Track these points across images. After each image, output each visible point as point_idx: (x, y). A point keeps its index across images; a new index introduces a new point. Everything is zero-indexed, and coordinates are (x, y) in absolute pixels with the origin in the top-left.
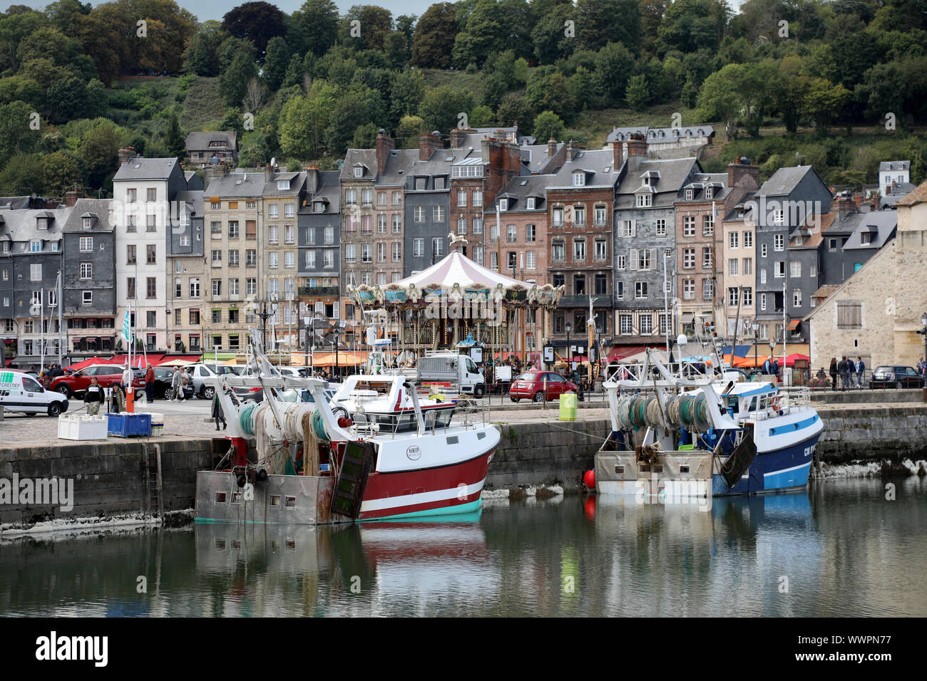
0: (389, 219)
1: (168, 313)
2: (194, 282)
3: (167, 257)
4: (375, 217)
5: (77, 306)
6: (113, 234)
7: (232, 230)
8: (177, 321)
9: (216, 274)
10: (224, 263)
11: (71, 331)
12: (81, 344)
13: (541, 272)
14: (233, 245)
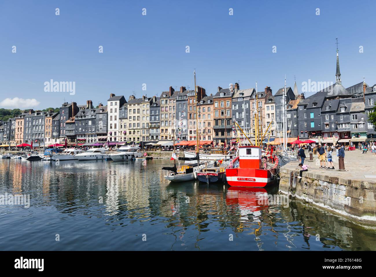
0: (172, 107)
1: (119, 132)
2: (125, 124)
3: (119, 118)
4: (169, 107)
5: (98, 130)
6: (107, 113)
7: (134, 111)
8: (121, 134)
9: (130, 122)
10: (132, 119)
11: (98, 137)
12: (99, 140)
13: (212, 120)
14: (134, 115)
